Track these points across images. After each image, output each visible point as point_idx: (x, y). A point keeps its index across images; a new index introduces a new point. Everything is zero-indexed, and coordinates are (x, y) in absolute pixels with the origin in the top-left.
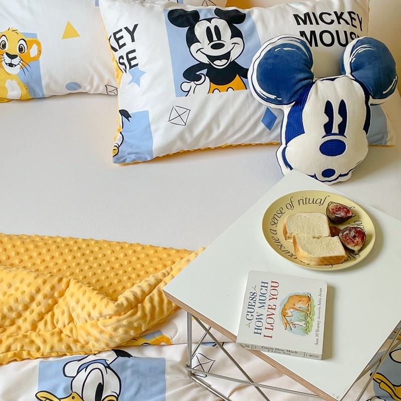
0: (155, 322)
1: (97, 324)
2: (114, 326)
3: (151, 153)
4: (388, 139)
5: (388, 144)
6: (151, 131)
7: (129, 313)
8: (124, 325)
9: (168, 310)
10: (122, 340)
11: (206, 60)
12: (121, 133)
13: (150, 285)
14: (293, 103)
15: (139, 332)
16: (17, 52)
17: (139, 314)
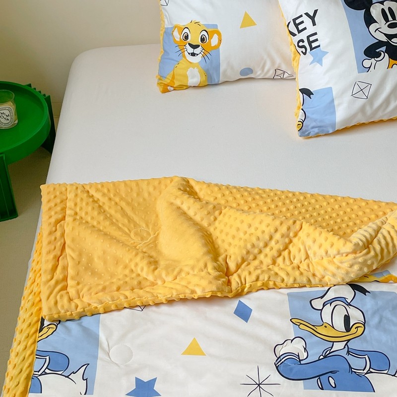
0: (384, 261)
1: (333, 261)
2: (351, 262)
3: (333, 125)
6: (334, 105)
7: (364, 252)
8: (360, 263)
9: (393, 252)
10: (357, 275)
12: (302, 109)
13: (374, 230)
15: (371, 270)
16: (199, 42)
17: (372, 253)
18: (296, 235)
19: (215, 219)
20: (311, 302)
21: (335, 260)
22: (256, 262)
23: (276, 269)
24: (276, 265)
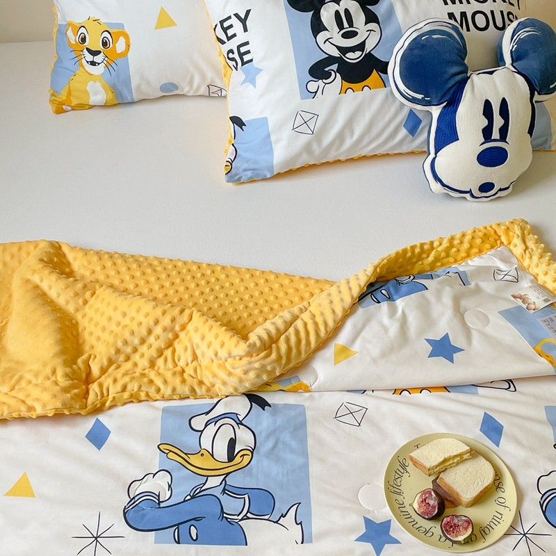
0: (291, 365)
1: (225, 366)
2: (245, 368)
3: (271, 168)
4: (552, 142)
5: (553, 148)
6: (271, 142)
7: (262, 354)
8: (256, 369)
9: (306, 352)
10: (253, 385)
11: (336, 53)
12: (233, 145)
13: (285, 322)
14: (445, 104)
15: (273, 376)
16: (100, 47)
17: (274, 356)
18: (183, 328)
19: (86, 302)
20: (190, 420)
21: (227, 364)
22: (129, 365)
23: (152, 375)
24: (156, 368)
